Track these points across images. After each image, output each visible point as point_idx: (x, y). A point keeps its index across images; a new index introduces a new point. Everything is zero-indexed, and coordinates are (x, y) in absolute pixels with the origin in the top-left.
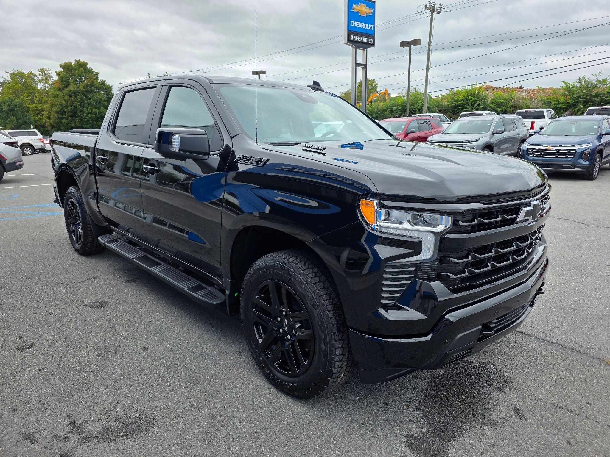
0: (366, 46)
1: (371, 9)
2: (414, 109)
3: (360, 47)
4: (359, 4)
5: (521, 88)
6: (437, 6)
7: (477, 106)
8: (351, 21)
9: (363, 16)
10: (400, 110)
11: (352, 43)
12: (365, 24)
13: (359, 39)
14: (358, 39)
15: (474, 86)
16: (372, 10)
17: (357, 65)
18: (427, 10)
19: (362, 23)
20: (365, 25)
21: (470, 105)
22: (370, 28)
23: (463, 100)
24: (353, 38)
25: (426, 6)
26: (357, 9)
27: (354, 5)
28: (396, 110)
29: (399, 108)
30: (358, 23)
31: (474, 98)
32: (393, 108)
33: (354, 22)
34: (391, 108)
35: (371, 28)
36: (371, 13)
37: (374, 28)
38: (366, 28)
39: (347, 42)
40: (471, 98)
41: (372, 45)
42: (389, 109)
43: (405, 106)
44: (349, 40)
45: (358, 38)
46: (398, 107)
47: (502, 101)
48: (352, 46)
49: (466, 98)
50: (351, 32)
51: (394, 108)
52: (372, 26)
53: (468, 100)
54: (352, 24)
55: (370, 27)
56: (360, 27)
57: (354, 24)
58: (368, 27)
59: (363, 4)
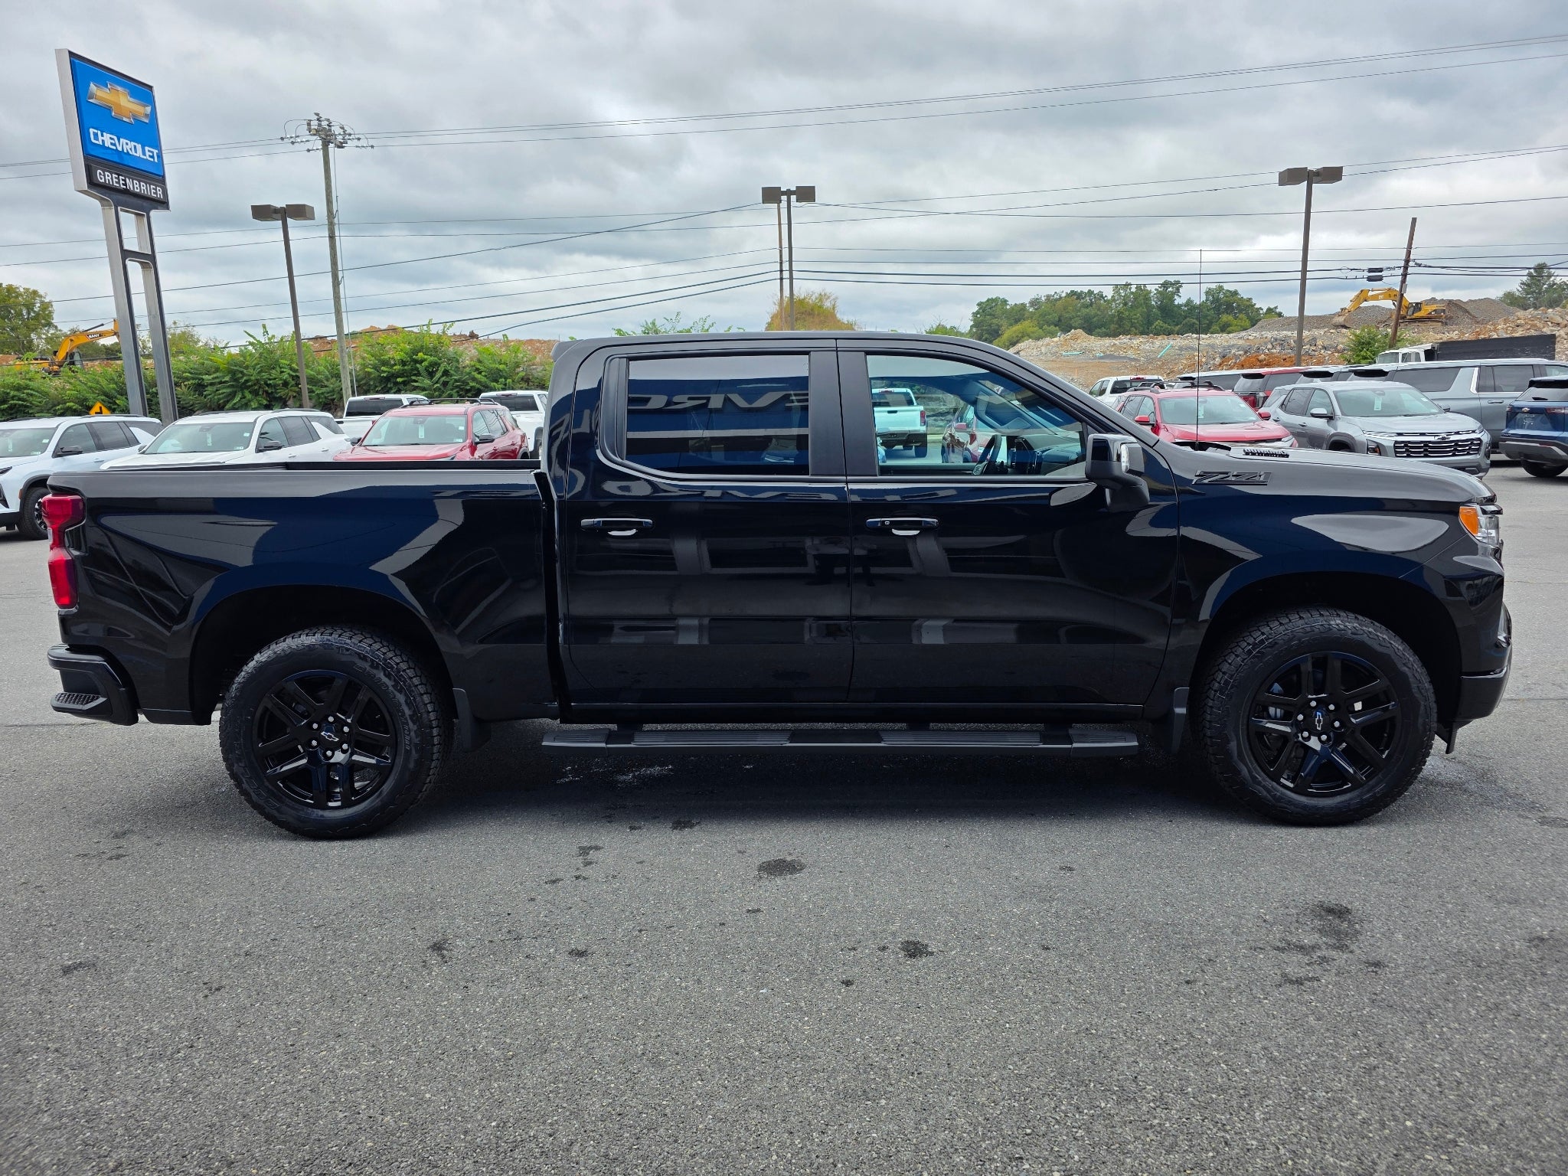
0: (145, 204)
1: (145, 106)
2: (269, 382)
3: (128, 207)
4: (107, 86)
5: (473, 336)
6: (336, 130)
7: (443, 376)
8: (92, 131)
9: (125, 119)
10: (225, 382)
11: (104, 191)
12: (133, 143)
13: (121, 182)
14: (118, 183)
15: (425, 328)
16: (149, 109)
17: (126, 254)
18: (314, 135)
19: (125, 141)
20: (135, 147)
21: (424, 373)
22: (150, 156)
23: (403, 363)
24: (105, 177)
25: (309, 124)
26: (101, 99)
27: (93, 87)
28: (212, 384)
29: (224, 377)
30: (111, 138)
31: (432, 358)
32: (204, 377)
33: (99, 133)
34: (193, 379)
35: (152, 157)
36: (146, 115)
37: (160, 156)
38: (137, 155)
39: (85, 187)
40: (426, 357)
41: (163, 204)
42: (187, 379)
43: (242, 372)
44: (92, 183)
45: (118, 178)
46: (218, 374)
47: (501, 367)
48: (101, 200)
49: (411, 357)
50: (94, 161)
51: (206, 377)
52: (156, 151)
53: (416, 362)
54: (96, 138)
55: (148, 153)
56: (120, 149)
57: (100, 138)
58: (144, 154)
59: (119, 88)
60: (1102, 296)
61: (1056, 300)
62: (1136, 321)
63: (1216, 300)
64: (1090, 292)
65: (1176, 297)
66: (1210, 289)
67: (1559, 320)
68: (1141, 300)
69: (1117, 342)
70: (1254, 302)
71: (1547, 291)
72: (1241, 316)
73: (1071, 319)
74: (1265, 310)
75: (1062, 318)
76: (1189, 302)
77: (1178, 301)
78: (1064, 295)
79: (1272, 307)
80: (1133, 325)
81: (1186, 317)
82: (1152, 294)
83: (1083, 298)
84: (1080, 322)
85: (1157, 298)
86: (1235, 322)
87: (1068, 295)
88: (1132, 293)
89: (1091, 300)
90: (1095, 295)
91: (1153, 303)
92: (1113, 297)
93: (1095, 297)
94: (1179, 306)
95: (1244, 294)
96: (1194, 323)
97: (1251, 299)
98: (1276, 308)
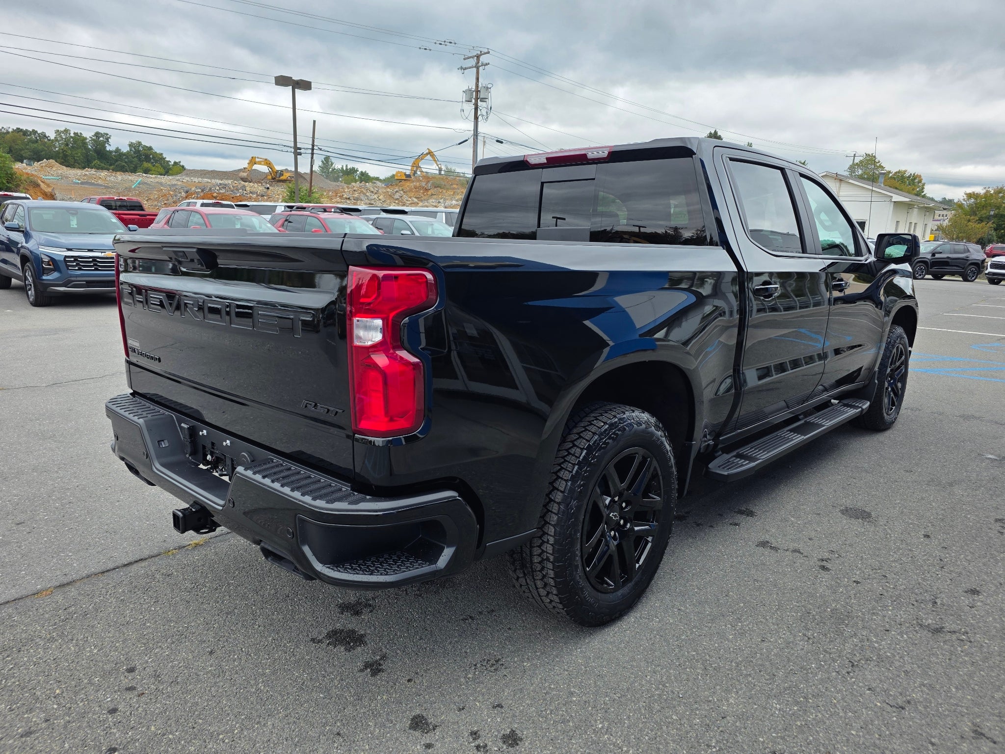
60: (45, 136)
61: (4, 133)
62: (78, 159)
63: (137, 152)
64: (34, 132)
65: (107, 145)
66: (132, 143)
67: (372, 190)
68: (79, 142)
69: (87, 173)
70: (164, 156)
71: (331, 172)
72: (157, 165)
73: (21, 150)
74: (172, 163)
75: (12, 149)
76: (118, 150)
77: (108, 148)
78: (10, 130)
79: (177, 161)
80: (75, 161)
81: (117, 161)
82: (88, 141)
83: (29, 135)
84: (29, 153)
85: (92, 143)
86: (153, 168)
87: (14, 131)
88: (72, 137)
89: (36, 138)
90: (39, 134)
91: (89, 147)
92: (55, 138)
93: (39, 136)
94: (110, 152)
95: (157, 149)
96: (124, 166)
97: (162, 154)
98: (180, 162)
